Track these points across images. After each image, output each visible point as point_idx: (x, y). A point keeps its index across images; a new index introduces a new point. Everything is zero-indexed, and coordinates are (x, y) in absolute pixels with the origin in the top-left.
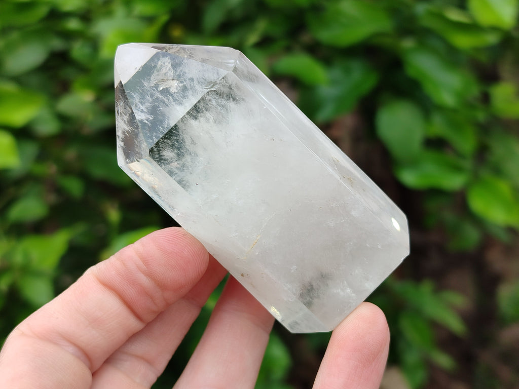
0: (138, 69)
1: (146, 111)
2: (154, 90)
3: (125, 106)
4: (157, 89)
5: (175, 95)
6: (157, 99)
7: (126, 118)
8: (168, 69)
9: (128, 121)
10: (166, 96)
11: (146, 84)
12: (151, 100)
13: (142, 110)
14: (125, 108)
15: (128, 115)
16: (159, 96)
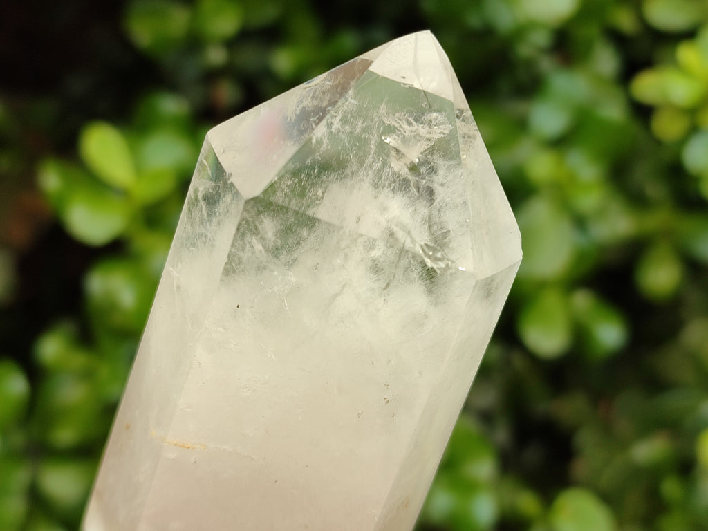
0: (403, 81)
1: (333, 130)
2: (378, 128)
3: (329, 90)
4: (383, 133)
5: (386, 170)
6: (366, 142)
7: (309, 103)
8: (428, 136)
9: (304, 108)
10: (378, 153)
11: (383, 109)
12: (358, 130)
13: (332, 124)
14: (324, 93)
15: (315, 103)
16: (373, 142)
